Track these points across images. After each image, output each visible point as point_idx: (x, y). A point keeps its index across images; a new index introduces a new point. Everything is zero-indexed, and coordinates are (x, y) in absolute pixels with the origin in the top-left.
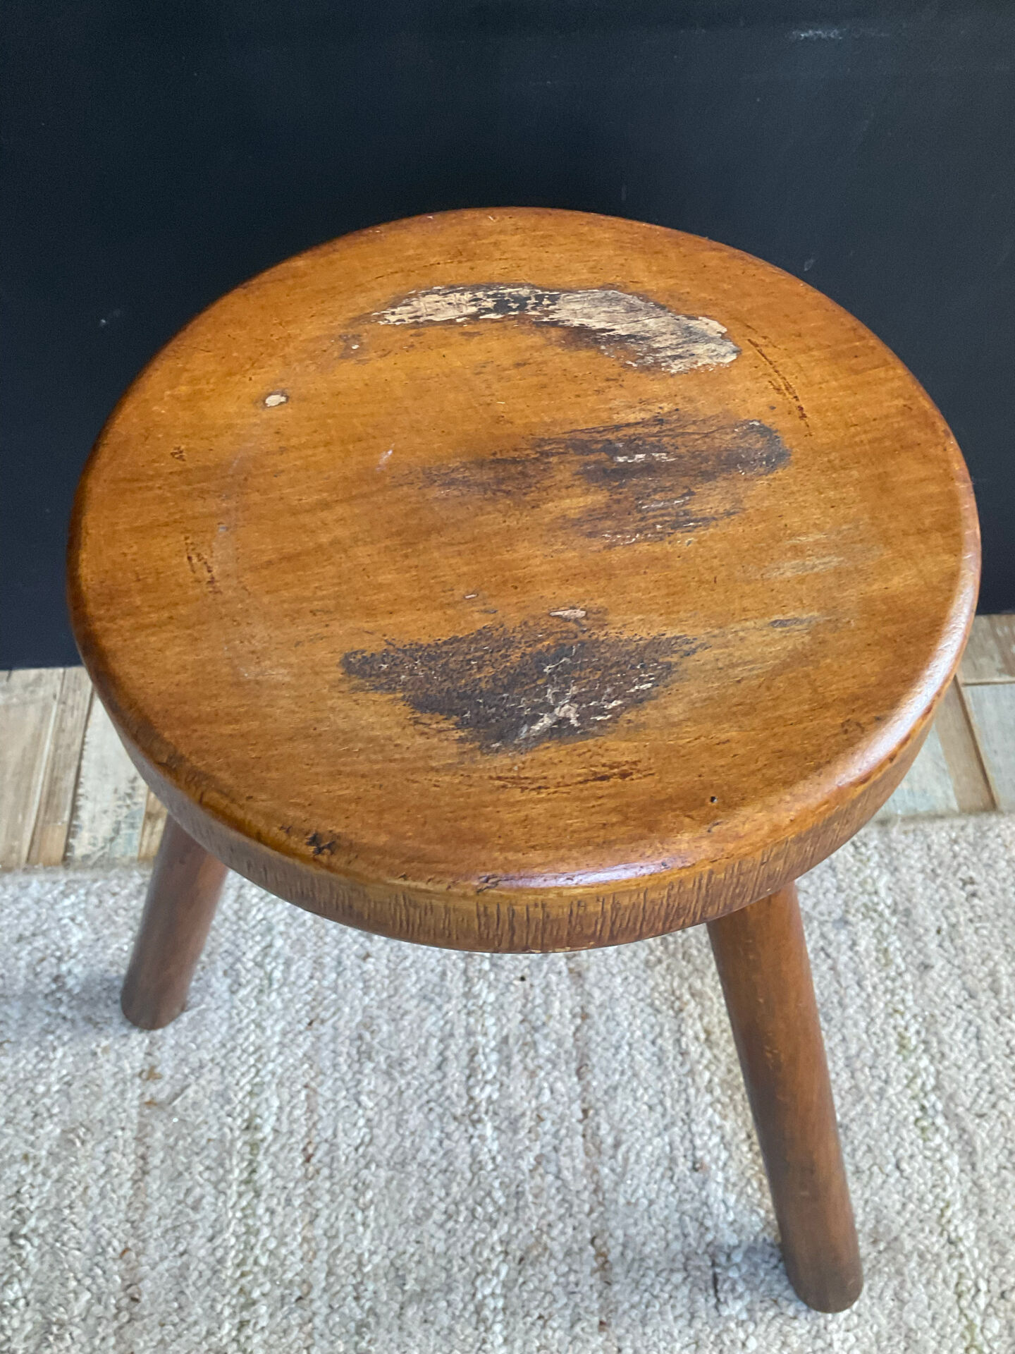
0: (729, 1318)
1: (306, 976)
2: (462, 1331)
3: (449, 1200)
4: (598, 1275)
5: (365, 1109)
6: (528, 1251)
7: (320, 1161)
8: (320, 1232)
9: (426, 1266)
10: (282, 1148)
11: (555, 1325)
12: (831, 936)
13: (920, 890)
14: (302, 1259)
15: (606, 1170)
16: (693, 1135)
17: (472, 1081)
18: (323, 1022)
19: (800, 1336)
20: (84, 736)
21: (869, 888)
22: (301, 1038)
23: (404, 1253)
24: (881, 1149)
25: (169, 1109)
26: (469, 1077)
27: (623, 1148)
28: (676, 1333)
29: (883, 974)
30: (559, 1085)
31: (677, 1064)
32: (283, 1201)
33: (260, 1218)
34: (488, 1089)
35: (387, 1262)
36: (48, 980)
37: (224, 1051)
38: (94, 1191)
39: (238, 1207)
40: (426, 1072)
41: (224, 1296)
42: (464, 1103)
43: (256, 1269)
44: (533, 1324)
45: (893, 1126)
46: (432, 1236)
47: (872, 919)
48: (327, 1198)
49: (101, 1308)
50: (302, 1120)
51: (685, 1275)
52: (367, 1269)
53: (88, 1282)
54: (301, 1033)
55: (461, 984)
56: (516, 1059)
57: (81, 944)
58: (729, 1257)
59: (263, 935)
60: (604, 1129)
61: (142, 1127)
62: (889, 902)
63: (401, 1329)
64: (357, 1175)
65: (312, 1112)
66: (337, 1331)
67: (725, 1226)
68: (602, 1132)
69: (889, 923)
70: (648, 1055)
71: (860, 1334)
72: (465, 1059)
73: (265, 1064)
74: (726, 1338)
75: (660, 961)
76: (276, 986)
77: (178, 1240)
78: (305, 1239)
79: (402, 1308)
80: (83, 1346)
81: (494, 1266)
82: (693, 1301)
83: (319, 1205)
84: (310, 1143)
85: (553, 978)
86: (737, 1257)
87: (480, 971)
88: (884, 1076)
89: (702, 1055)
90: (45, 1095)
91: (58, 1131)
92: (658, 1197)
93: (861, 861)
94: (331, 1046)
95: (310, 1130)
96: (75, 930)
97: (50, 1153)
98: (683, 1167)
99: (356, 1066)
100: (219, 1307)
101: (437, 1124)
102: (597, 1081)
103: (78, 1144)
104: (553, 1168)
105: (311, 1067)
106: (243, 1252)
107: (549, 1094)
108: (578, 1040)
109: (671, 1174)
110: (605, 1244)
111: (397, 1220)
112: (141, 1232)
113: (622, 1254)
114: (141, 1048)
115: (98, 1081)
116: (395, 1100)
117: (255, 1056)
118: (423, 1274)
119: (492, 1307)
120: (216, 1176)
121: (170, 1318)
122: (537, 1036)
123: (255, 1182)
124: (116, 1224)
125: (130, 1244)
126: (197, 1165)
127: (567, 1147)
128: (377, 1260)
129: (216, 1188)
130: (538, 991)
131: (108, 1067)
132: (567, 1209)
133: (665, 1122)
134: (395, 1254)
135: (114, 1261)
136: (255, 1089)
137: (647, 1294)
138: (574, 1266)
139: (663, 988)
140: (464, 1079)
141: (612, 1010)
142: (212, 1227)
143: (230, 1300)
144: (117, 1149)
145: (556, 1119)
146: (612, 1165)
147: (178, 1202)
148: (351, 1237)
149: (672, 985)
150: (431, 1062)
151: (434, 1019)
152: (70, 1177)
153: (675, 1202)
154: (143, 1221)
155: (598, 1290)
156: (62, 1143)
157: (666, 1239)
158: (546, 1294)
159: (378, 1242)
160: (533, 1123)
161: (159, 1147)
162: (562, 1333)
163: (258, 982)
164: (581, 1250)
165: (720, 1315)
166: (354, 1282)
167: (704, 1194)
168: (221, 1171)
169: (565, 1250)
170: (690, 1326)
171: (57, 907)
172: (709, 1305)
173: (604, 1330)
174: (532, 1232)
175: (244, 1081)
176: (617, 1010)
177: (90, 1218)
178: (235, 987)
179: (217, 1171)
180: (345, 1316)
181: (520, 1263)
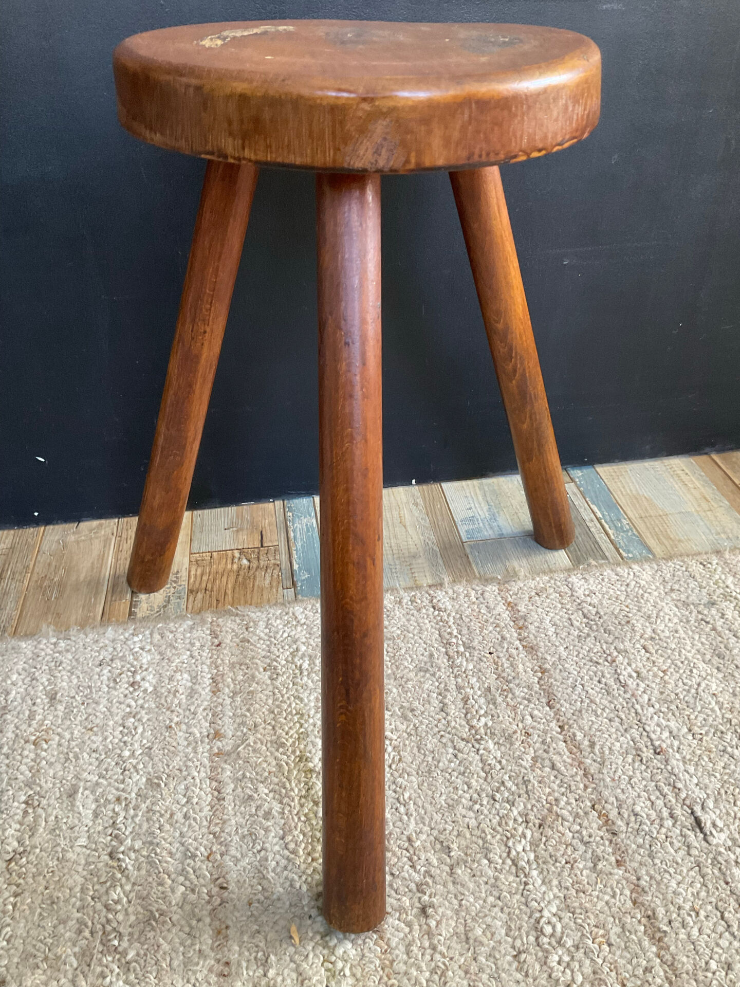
0: (717, 845)
2: (506, 879)
3: (471, 791)
4: (604, 828)
6: (544, 819)
9: (466, 838)
11: (581, 866)
12: (706, 612)
15: (589, 761)
16: (648, 732)
17: (469, 716)
21: (721, 585)
23: (445, 830)
25: (234, 756)
26: (466, 715)
27: (597, 747)
28: (680, 861)
30: (536, 712)
31: (621, 693)
34: (483, 720)
35: (432, 838)
36: (127, 686)
37: (272, 716)
38: (179, 816)
40: (432, 714)
41: (300, 877)
42: (467, 730)
44: (563, 867)
46: (464, 816)
47: (731, 602)
49: (195, 896)
51: (674, 821)
52: (418, 844)
53: (181, 879)
55: (445, 661)
56: (500, 700)
57: (150, 663)
58: (703, 807)
59: (290, 646)
60: (579, 735)
61: (213, 769)
63: (454, 883)
64: (394, 783)
67: (693, 787)
68: (578, 738)
70: (598, 690)
72: (460, 704)
73: (306, 721)
74: (720, 858)
75: (588, 635)
76: (306, 673)
77: (254, 842)
79: (451, 870)
80: (182, 926)
81: (520, 832)
82: (685, 837)
85: (514, 652)
86: (710, 805)
87: (458, 652)
89: (638, 685)
90: (129, 757)
91: (144, 779)
92: (634, 773)
93: (710, 571)
96: (144, 654)
97: (138, 795)
98: (648, 753)
101: (450, 744)
102: (565, 708)
103: (162, 785)
104: (547, 763)
106: (310, 843)
107: (530, 718)
108: (542, 685)
109: (640, 758)
110: (604, 808)
111: (434, 809)
112: (222, 839)
113: (619, 813)
114: (206, 721)
115: (175, 744)
116: (413, 732)
117: (299, 716)
118: (463, 843)
119: (526, 859)
120: (280, 795)
121: (257, 897)
122: (511, 685)
123: (313, 795)
124: (201, 837)
125: (214, 849)
126: (263, 789)
127: (554, 749)
128: (424, 837)
129: (281, 803)
130: (504, 660)
131: (181, 734)
132: (566, 788)
133: (624, 727)
134: (437, 832)
135: (202, 861)
136: (302, 736)
137: (647, 837)
138: (584, 825)
139: (595, 651)
140: (463, 716)
141: (563, 666)
142: (282, 829)
143: (306, 879)
144: (196, 786)
145: (540, 733)
146: (592, 757)
147: (251, 815)
148: (399, 824)
149: (602, 648)
150: (435, 707)
151: (430, 682)
152: (158, 808)
153: (649, 776)
154: (223, 832)
155: (607, 839)
156: (148, 786)
157: (650, 799)
158: (567, 846)
159: (421, 825)
160: (524, 738)
161: (230, 781)
162: (588, 871)
163: (291, 672)
164: (586, 813)
165: (710, 845)
166: (408, 855)
167: (669, 768)
168: (284, 791)
169: (573, 815)
170: (689, 854)
171: (129, 643)
172: (700, 839)
173: (621, 865)
174: (543, 806)
175: (291, 732)
176: (566, 665)
177: (177, 834)
178: (275, 676)
179: (280, 792)
180: (406, 879)
181: (540, 828)
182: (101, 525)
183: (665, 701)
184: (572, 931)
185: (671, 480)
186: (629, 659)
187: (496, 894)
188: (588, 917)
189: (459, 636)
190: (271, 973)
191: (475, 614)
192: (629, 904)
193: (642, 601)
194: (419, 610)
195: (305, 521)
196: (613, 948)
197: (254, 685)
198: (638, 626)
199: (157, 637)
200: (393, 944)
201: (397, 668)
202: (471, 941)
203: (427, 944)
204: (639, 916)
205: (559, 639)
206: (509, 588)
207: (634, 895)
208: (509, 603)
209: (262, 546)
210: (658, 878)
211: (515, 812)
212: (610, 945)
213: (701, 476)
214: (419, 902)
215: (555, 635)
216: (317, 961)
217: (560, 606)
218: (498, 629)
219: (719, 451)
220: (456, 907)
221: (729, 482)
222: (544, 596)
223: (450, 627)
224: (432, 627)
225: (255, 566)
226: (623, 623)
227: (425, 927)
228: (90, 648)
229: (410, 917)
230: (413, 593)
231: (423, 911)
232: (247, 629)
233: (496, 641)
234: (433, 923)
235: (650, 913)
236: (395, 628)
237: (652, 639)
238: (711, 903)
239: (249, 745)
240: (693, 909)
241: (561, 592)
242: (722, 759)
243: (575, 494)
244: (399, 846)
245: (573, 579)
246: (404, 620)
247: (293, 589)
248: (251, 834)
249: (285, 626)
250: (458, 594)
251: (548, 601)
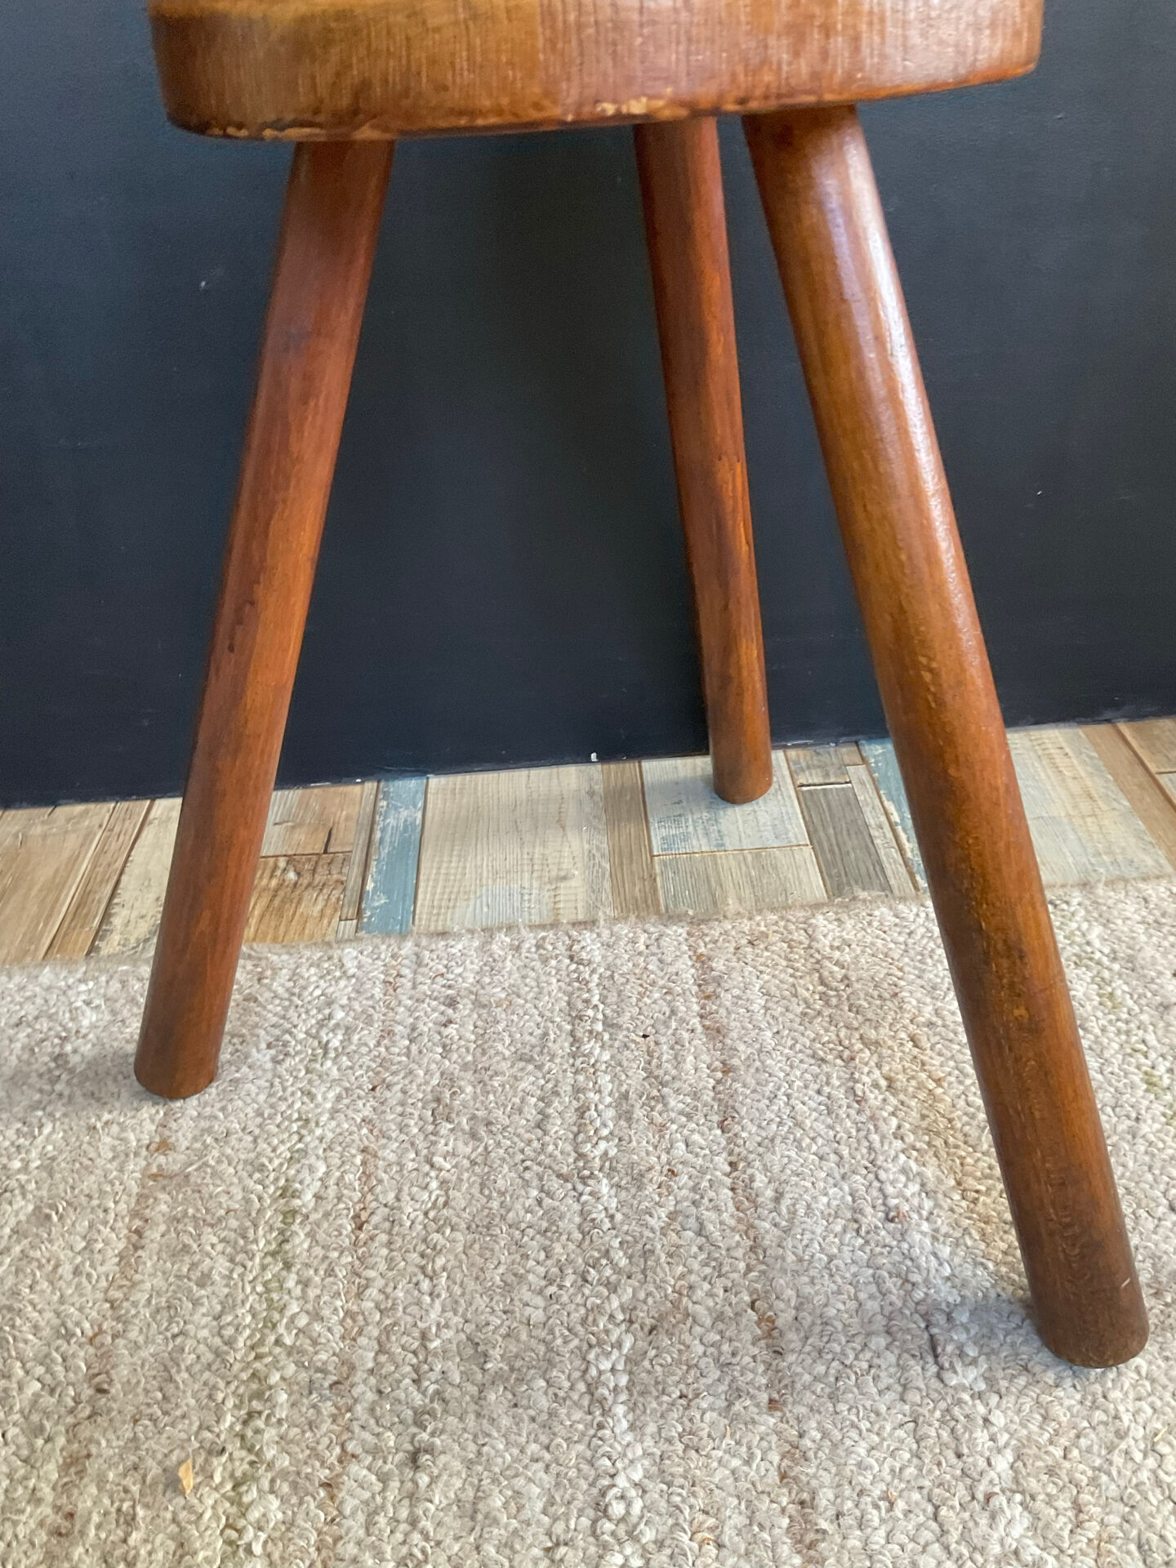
0: (958, 1388)
1: (372, 1044)
2: (569, 1415)
3: (549, 1262)
4: (763, 1343)
5: (440, 1170)
6: (661, 1318)
7: (376, 1227)
8: (372, 1305)
9: (518, 1341)
10: (327, 1215)
11: (704, 1404)
13: (1143, 938)
14: (343, 1338)
15: (767, 1225)
16: (882, 1183)
17: (581, 1137)
18: (389, 1087)
19: (1069, 1409)
20: (129, 856)
21: (1078, 939)
22: (360, 1103)
23: (488, 1324)
24: (1144, 1191)
25: (179, 1180)
26: (576, 1135)
27: (786, 1202)
28: (883, 1409)
29: (1113, 1017)
30: (696, 1137)
31: (853, 1112)
32: (322, 1272)
33: (289, 1292)
34: (603, 1145)
35: (463, 1336)
36: (47, 1059)
37: (259, 1120)
38: (66, 1270)
39: (260, 1279)
40: (521, 1131)
41: (228, 1383)
42: (571, 1160)
43: (277, 1350)
44: (673, 1404)
45: (1158, 1164)
46: (527, 1304)
47: (1087, 967)
48: (383, 1266)
49: (53, 1400)
50: (356, 1184)
51: (889, 1339)
52: (435, 1344)
53: (40, 1370)
54: (359, 1097)
55: (567, 1045)
56: (639, 1113)
57: (93, 1026)
58: (949, 1318)
59: (319, 1011)
60: (760, 1180)
61: (141, 1197)
62: (1106, 950)
63: (478, 1415)
64: (425, 1240)
65: (369, 1176)
66: (386, 1422)
67: (939, 1281)
68: (756, 1185)
69: (1110, 970)
71: (1158, 1404)
72: (571, 1117)
73: (311, 1132)
74: (956, 1411)
75: (819, 1013)
76: (332, 1054)
77: (171, 1320)
78: (347, 1313)
79: (481, 1392)
80: (18, 1447)
81: (614, 1338)
82: (903, 1368)
83: (372, 1274)
84: (364, 1209)
85: (686, 1035)
86: (963, 1317)
87: (591, 1032)
88: (1134, 1115)
89: (885, 1100)
90: (19, 1171)
91: (31, 1207)
92: (840, 1250)
93: (1063, 917)
94: (399, 1109)
95: (364, 1196)
96: (88, 1012)
97: (15, 1231)
98: (872, 1217)
99: (431, 1128)
100: (220, 1396)
101: (535, 1182)
102: (749, 1133)
103: (55, 1218)
104: (692, 1222)
105: (371, 1131)
106: (260, 1331)
107: (684, 1147)
108: (719, 1093)
109: (856, 1226)
110: (771, 1307)
111: (479, 1288)
112: (123, 1312)
113: (796, 1319)
114: (152, 1121)
115: (92, 1155)
116: (479, 1160)
117: (300, 1123)
118: (513, 1348)
119: (612, 1385)
120: (234, 1248)
121: (149, 1411)
122: (666, 1090)
123: (286, 1252)
124: (90, 1304)
125: (105, 1327)
126: (209, 1237)
127: (711, 1200)
128: (448, 1334)
129: (232, 1260)
130: (665, 1047)
131: (108, 1140)
132: (714, 1267)
133: (842, 1171)
134: (474, 1326)
135: (81, 1346)
136: (296, 1155)
137: (835, 1364)
138: (728, 1334)
139: (826, 1039)
140: (571, 1136)
141: (762, 1062)
142: (221, 1303)
143: (237, 1387)
144: (105, 1223)
145: (695, 1172)
146: (773, 1219)
147: (178, 1277)
148: (413, 1309)
149: (838, 1036)
150: (528, 1121)
151: (532, 1079)
152: (38, 1254)
153: (866, 1257)
154: (127, 1300)
155: (764, 1362)
156: (33, 1219)
157: (856, 1298)
158: (689, 1367)
159: (450, 1314)
160: (664, 1178)
161: (161, 1219)
162: (715, 1415)
163: (310, 1052)
164: (737, 1314)
165: (946, 1385)
166: (415, 1361)
167: (905, 1246)
168: (241, 1242)
169: (714, 1315)
170: (903, 1400)
171: (70, 993)
172: (928, 1374)
173: (777, 1409)
174: (666, 1296)
175: (282, 1148)
176: (769, 1062)
177: (56, 1298)
178: (281, 1057)
179: (236, 1242)
180: (400, 1402)
181: (650, 1333)
182: (87, 812)
183: (928, 1131)
184: (660, 1515)
185: (1037, 764)
186: (880, 1056)
187: (544, 1439)
188: (694, 1494)
189: (601, 1007)
190: (135, 1537)
191: (637, 971)
192: (774, 1476)
193: (929, 961)
194: (545, 961)
195: (404, 813)
196: (725, 1552)
197: (245, 1069)
198: (909, 1003)
199: (115, 985)
200: (347, 1512)
201: (484, 1053)
202: (480, 1517)
203: (404, 1513)
204: (784, 1501)
205: (768, 1017)
206: (706, 931)
207: (786, 1462)
208: (699, 957)
209: (325, 852)
210: (837, 1435)
211: (615, 1303)
212: (720, 1546)
213: (1091, 758)
214: (412, 1442)
215: (762, 1011)
216: (214, 1525)
217: (784, 963)
218: (669, 998)
219: (1132, 717)
220: (471, 1456)
221: (1139, 770)
222: (762, 946)
223: (589, 991)
224: (560, 988)
225: (306, 882)
226: (887, 996)
227: (409, 1485)
228: (9, 999)
229: (388, 1466)
230: (543, 934)
231: (414, 1459)
232: (259, 980)
233: (661, 1016)
234: (424, 1479)
235: (805, 1496)
236: (499, 989)
237: (930, 1024)
238: (921, 1488)
239: (206, 1164)
240: (885, 1497)
241: (792, 940)
242: (1005, 1237)
243: (862, 783)
244: (403, 1347)
245: (820, 920)
246: (516, 975)
247: (355, 922)
248: (169, 1307)
249: (321, 977)
250: (619, 938)
251: (766, 954)
